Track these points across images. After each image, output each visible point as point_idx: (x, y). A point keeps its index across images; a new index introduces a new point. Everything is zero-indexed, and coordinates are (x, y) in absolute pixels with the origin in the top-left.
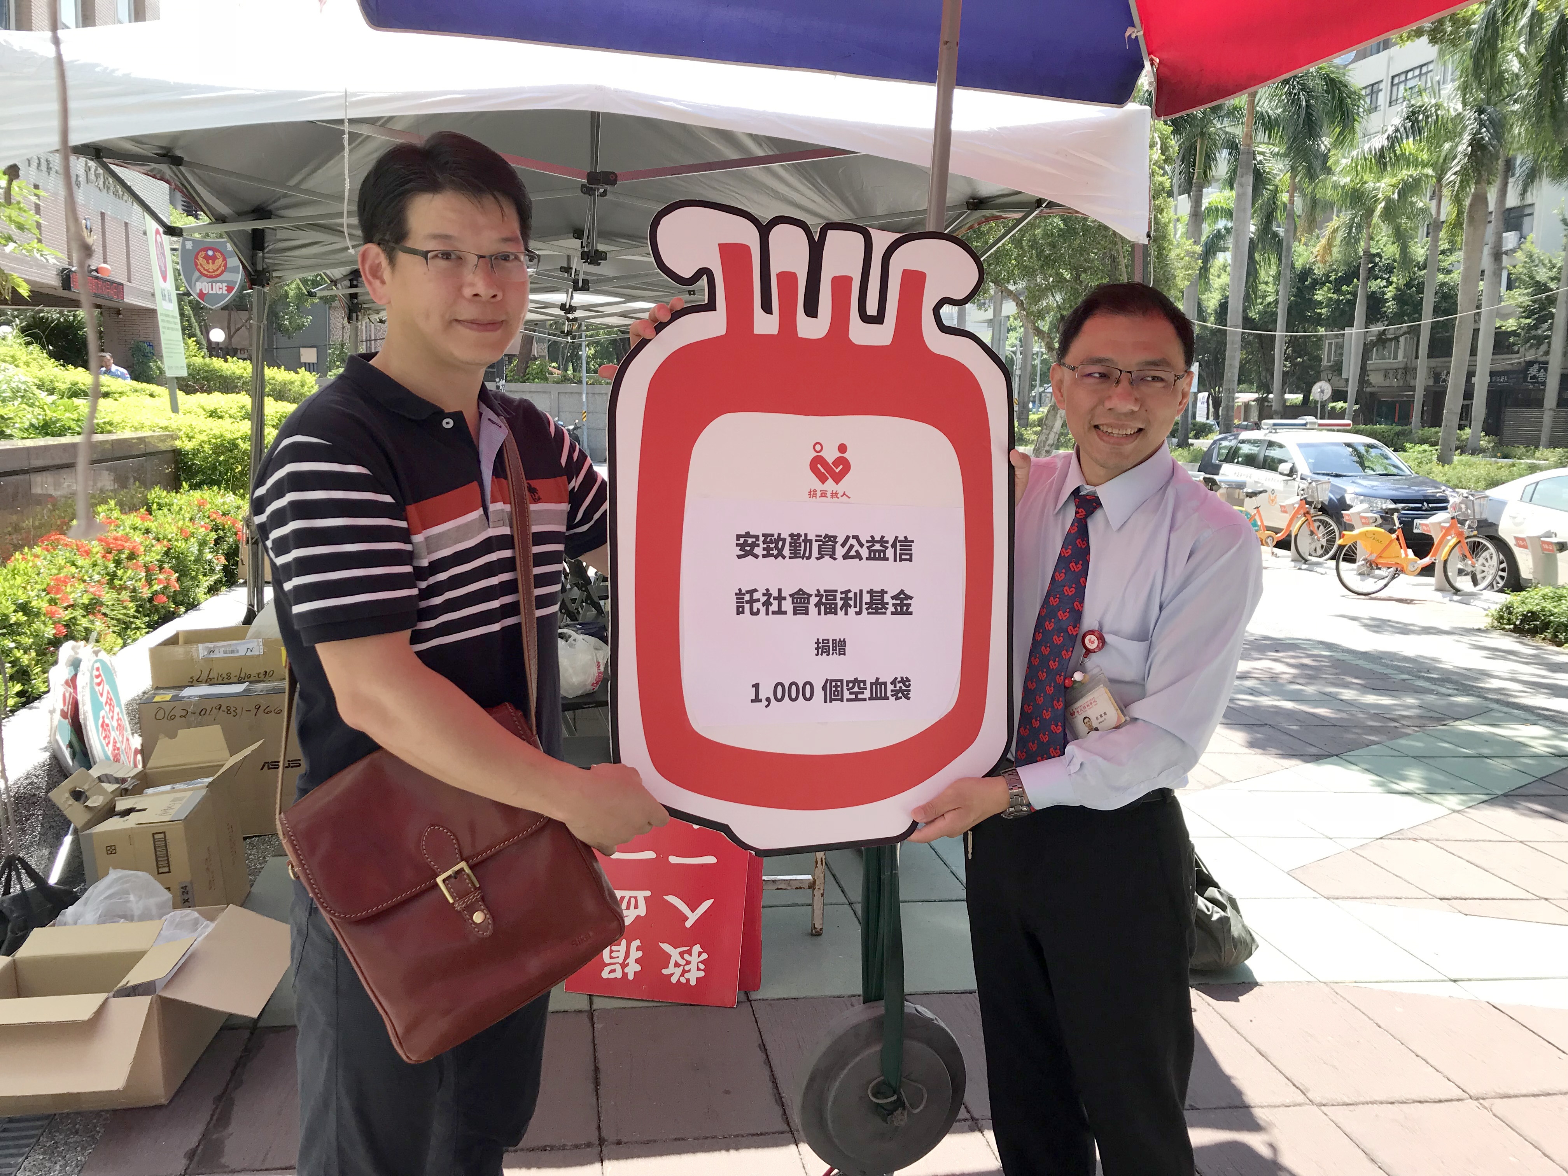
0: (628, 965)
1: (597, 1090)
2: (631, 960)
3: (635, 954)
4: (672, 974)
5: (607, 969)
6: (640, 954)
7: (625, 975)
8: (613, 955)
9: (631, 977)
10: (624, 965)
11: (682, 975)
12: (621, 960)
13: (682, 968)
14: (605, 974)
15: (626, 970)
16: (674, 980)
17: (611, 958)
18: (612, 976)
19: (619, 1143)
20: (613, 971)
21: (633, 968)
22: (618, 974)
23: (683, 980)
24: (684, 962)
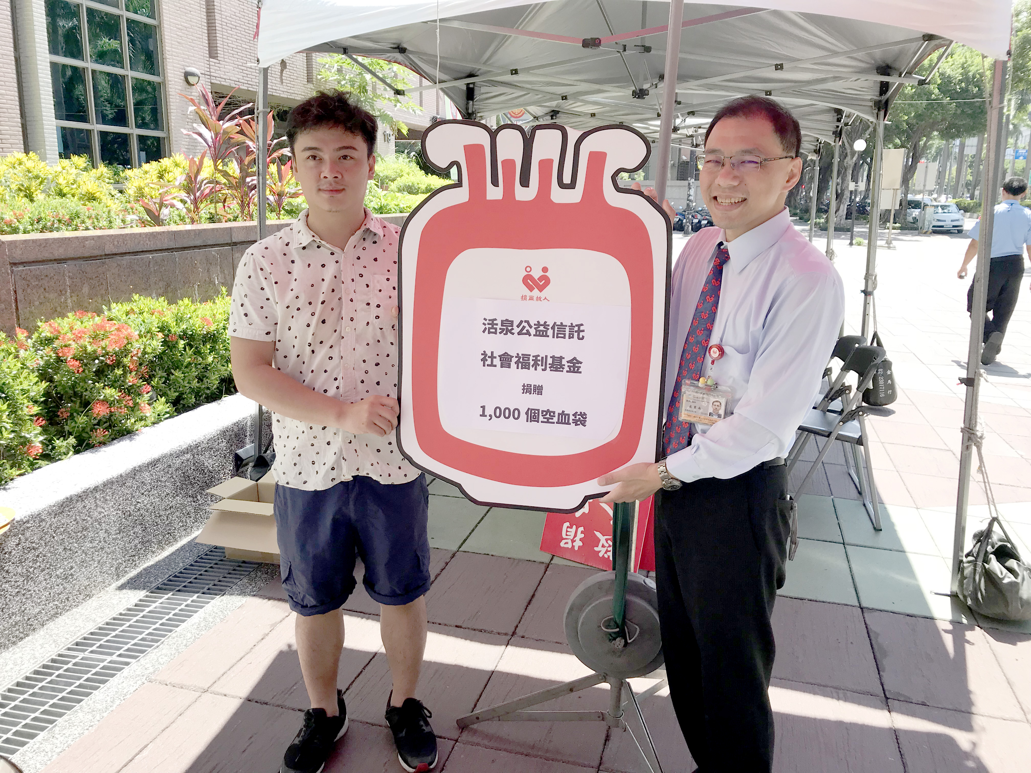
0: (575, 541)
1: (527, 606)
2: (577, 539)
3: (580, 536)
4: (600, 551)
5: (564, 541)
6: (583, 536)
7: (573, 546)
8: (568, 533)
9: (576, 548)
10: (573, 541)
11: (606, 553)
12: (572, 537)
13: (606, 548)
14: (562, 544)
15: (574, 544)
16: (601, 555)
17: (567, 535)
18: (566, 546)
19: (523, 637)
20: (566, 543)
21: (578, 544)
22: (569, 546)
23: (606, 556)
24: (607, 545)
